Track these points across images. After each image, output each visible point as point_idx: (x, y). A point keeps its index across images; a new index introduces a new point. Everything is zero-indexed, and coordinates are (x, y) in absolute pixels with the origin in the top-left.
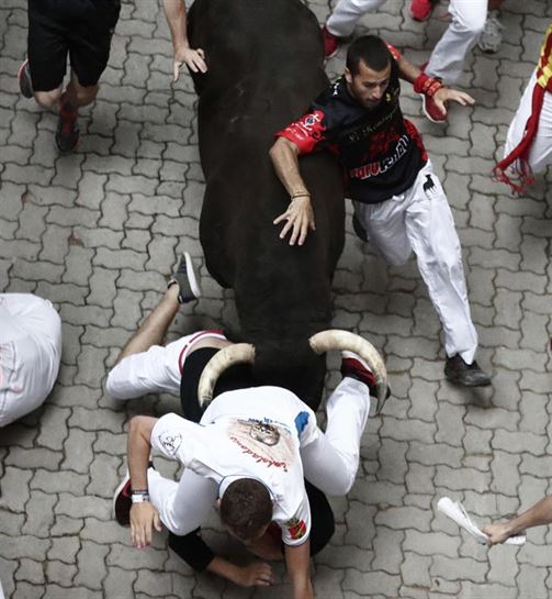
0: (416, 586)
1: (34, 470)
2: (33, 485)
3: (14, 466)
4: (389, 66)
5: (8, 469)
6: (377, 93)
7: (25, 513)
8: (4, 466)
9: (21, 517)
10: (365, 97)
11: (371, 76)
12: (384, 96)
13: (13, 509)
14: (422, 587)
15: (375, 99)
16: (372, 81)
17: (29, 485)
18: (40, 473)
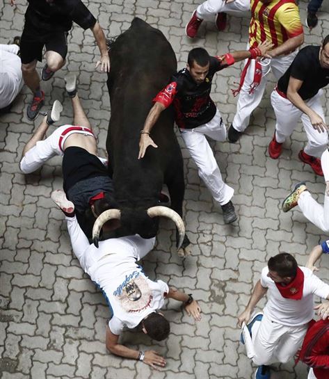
0: (193, 184)
1: (21, 133)
2: (20, 140)
3: (11, 132)
4: (209, 64)
5: (9, 133)
6: (202, 77)
7: (16, 153)
8: (7, 132)
9: (15, 154)
10: (196, 79)
11: (199, 69)
12: (205, 79)
13: (11, 151)
14: (197, 185)
15: (202, 80)
16: (200, 71)
17: (18, 140)
18: (23, 134)
